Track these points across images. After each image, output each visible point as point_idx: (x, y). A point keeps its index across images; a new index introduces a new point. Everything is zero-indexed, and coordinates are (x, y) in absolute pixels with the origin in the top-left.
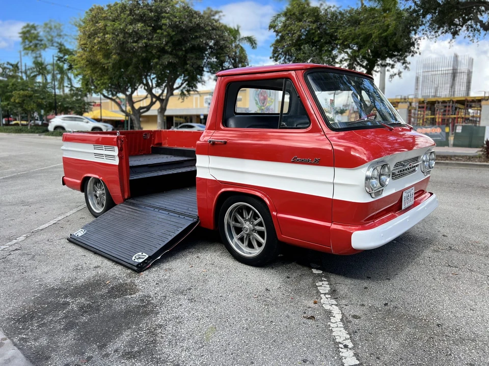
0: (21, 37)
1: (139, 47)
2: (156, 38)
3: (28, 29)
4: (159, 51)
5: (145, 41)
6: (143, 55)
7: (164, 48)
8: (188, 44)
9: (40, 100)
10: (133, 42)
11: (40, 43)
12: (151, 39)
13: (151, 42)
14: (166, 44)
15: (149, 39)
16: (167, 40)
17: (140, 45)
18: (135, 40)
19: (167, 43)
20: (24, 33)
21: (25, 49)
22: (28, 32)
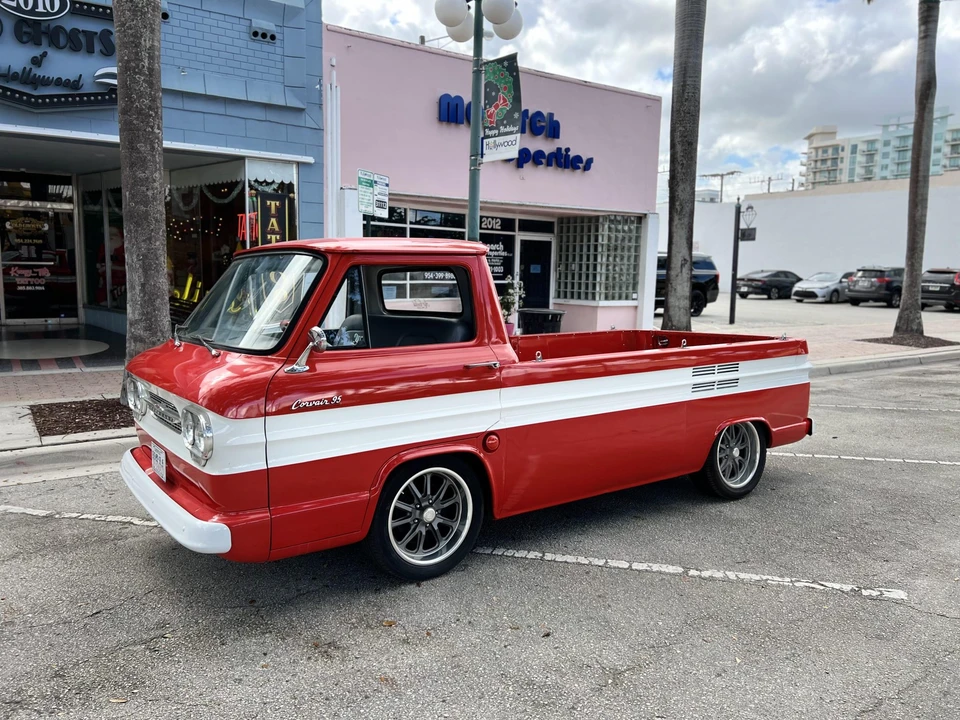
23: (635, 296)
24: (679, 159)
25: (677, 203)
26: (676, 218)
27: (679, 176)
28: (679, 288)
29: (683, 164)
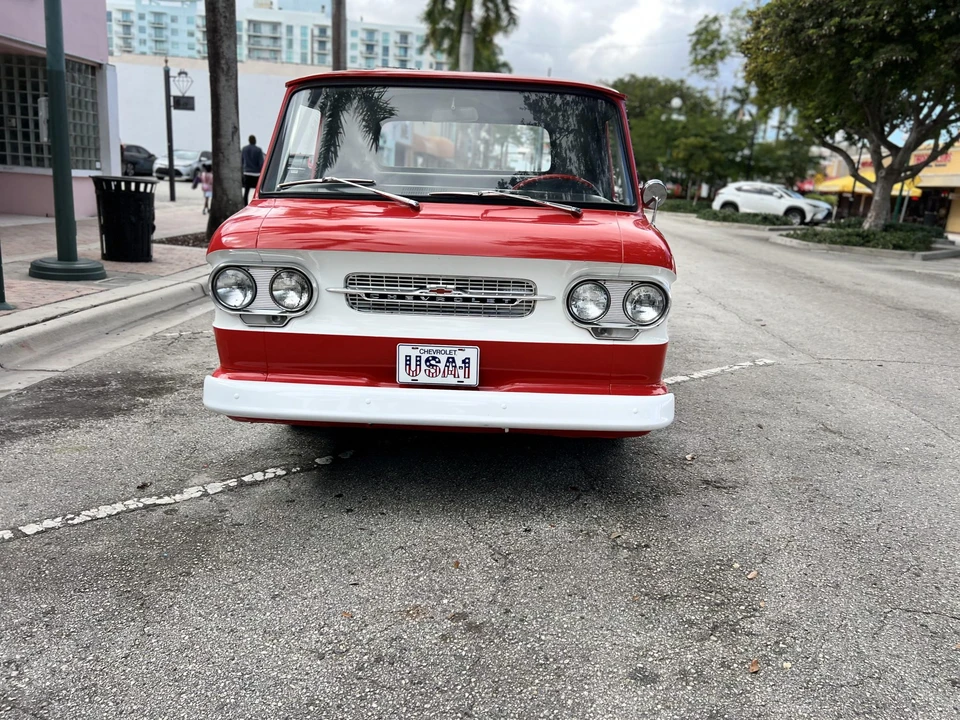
0: (690, 41)
1: (821, 37)
2: (868, 11)
3: (704, 25)
4: (869, 39)
5: (837, 19)
6: (829, 52)
7: (883, 30)
8: (953, 13)
9: (717, 155)
10: (813, 27)
11: (720, 48)
12: (858, 15)
13: (853, 21)
14: (890, 22)
15: (851, 16)
16: (892, 10)
17: (824, 32)
18: (820, 20)
19: (892, 17)
20: (698, 33)
21: (696, 62)
22: (706, 29)
23: (98, 165)
24: (222, 10)
25: (223, 62)
26: (223, 79)
27: (223, 30)
28: (232, 158)
29: (225, 17)
